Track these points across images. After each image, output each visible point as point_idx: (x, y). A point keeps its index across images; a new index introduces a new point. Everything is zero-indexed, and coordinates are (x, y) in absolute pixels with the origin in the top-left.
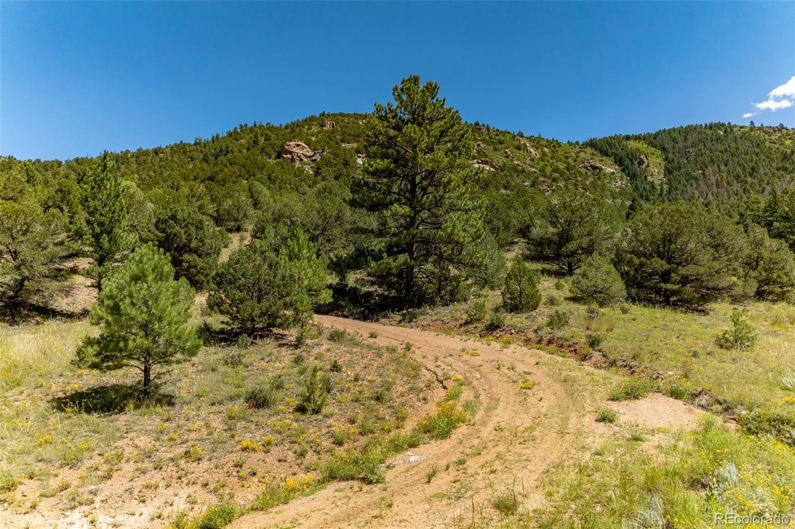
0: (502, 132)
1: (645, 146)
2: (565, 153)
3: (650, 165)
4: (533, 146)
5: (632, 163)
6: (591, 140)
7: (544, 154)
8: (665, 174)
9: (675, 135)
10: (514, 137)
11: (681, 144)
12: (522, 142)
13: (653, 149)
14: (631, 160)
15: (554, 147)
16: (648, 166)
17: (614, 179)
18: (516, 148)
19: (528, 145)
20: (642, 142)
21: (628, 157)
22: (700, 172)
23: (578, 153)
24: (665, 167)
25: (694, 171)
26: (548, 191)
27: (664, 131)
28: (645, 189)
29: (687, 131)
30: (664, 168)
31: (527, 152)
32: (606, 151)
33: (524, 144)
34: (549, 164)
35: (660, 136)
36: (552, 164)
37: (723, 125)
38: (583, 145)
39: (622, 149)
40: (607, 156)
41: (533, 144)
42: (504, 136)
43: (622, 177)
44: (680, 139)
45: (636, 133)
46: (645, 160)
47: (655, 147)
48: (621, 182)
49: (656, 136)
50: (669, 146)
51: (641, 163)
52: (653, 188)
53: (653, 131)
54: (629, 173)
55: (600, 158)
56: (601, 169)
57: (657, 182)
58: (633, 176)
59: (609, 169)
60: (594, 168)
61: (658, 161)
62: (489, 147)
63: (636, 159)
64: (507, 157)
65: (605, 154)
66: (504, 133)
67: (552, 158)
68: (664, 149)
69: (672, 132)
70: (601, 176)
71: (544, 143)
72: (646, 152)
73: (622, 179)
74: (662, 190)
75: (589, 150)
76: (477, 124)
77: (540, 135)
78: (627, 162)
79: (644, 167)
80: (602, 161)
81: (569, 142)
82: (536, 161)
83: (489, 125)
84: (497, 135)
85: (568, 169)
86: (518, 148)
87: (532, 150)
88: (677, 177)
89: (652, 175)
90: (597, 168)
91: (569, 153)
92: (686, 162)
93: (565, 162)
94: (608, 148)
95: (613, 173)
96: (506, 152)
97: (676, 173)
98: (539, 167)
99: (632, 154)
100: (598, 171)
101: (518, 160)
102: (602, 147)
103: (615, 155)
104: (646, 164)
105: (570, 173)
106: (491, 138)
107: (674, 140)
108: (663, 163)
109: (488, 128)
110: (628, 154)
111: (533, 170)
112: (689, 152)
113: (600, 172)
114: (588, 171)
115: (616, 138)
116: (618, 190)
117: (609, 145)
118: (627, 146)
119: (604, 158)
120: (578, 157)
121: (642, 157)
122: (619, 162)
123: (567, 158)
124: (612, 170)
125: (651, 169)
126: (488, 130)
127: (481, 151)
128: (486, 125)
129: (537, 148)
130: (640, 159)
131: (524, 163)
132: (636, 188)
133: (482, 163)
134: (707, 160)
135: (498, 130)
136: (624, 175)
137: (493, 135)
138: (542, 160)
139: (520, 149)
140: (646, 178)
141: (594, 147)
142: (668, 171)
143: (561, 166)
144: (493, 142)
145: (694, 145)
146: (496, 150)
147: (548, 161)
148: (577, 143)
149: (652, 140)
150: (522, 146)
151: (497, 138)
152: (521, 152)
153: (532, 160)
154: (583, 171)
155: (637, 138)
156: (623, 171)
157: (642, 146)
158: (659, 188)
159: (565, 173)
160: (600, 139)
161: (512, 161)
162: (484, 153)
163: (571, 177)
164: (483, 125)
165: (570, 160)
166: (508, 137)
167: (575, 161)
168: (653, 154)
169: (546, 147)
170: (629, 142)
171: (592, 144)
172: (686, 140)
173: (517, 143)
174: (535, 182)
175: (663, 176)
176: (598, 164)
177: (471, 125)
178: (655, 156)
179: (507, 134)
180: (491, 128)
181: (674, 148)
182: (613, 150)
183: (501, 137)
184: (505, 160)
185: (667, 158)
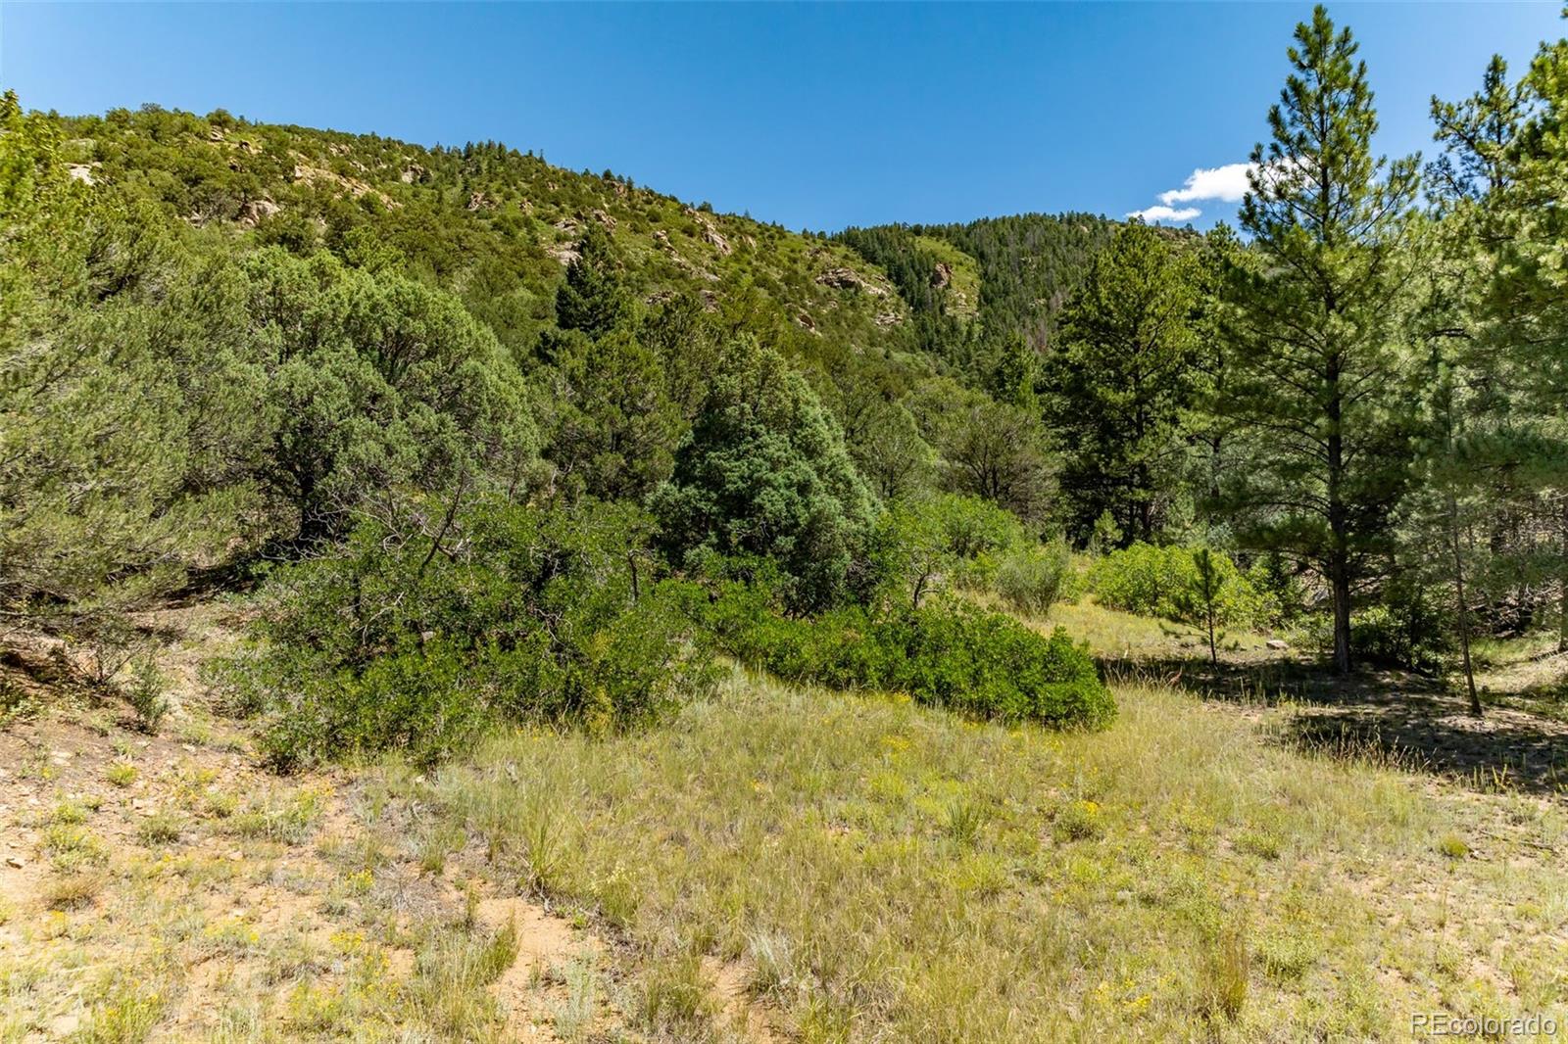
0: (660, 196)
1: (949, 248)
2: (792, 251)
3: (953, 284)
4: (721, 231)
5: (920, 279)
6: (848, 231)
7: (744, 249)
8: (980, 305)
9: (1002, 230)
10: (684, 207)
11: (1012, 248)
12: (700, 221)
13: (962, 254)
14: (918, 274)
15: (772, 237)
16: (949, 286)
17: (882, 308)
18: (683, 231)
19: (710, 226)
20: (943, 241)
21: (913, 267)
22: (1042, 301)
23: (819, 253)
24: (981, 289)
25: (1032, 299)
27: (986, 221)
28: (938, 331)
29: (1025, 225)
30: (978, 292)
31: (707, 241)
32: (874, 253)
33: (703, 225)
34: (749, 269)
35: (977, 231)
36: (756, 270)
37: (1091, 218)
38: (832, 239)
39: (903, 252)
40: (874, 263)
41: (723, 227)
42: (662, 205)
43: (898, 305)
44: (1012, 237)
45: (934, 222)
46: (944, 275)
47: (966, 250)
48: (896, 316)
49: (969, 230)
50: (990, 251)
51: (936, 279)
52: (954, 329)
53: (966, 222)
54: (913, 298)
55: (860, 266)
56: (858, 288)
57: (962, 319)
58: (918, 305)
59: (875, 286)
60: (846, 284)
61: (970, 279)
62: (622, 223)
63: (928, 272)
64: (659, 246)
65: (870, 258)
66: (662, 200)
67: (760, 257)
68: (982, 257)
69: (1000, 226)
70: (857, 301)
71: (753, 228)
72: (948, 258)
73: (897, 310)
74: (970, 333)
75: (842, 250)
76: (607, 175)
77: (748, 214)
78: (910, 276)
79: (940, 287)
80: (863, 271)
81: (805, 232)
82: (723, 262)
83: (633, 179)
84: (649, 202)
85: (787, 281)
86: (689, 232)
87: (717, 238)
88: (1001, 311)
89: (955, 304)
90: (851, 284)
91: (801, 251)
92: (1018, 281)
93: (786, 269)
94: (878, 247)
95: (881, 297)
96: (659, 238)
97: (999, 302)
98: (728, 273)
99: (921, 263)
100: (852, 290)
101: (682, 254)
102: (865, 246)
103: (891, 261)
104: (944, 283)
105: (790, 291)
106: (633, 207)
107: (1002, 240)
108: (978, 282)
109: (630, 187)
110: (913, 261)
111: (713, 277)
112: (1025, 262)
113: (856, 293)
114: (832, 290)
115: (897, 230)
116: (886, 330)
117: (880, 240)
118: (913, 246)
119: (868, 267)
120: (815, 260)
121: (938, 267)
122: (896, 275)
123: (795, 261)
124: (880, 292)
125: (953, 292)
126: (630, 190)
127: (601, 230)
128: (626, 180)
129: (732, 236)
130: (935, 271)
131: (696, 263)
132: (923, 328)
134: (1057, 278)
135: (651, 193)
136: (902, 302)
137: (639, 201)
138: (737, 261)
139: (692, 235)
140: (942, 309)
141: (854, 245)
142: (986, 299)
143: (775, 275)
144: (635, 216)
145: (1036, 250)
146: (636, 230)
147: (749, 263)
148: (822, 235)
149: (961, 238)
150: (698, 229)
151: (647, 208)
152: (694, 240)
153: (716, 258)
154: (822, 289)
155: (935, 233)
156: (902, 293)
157: (943, 248)
158: (964, 329)
159: (780, 290)
160: (865, 231)
161: (668, 255)
162: (608, 234)
163: (789, 297)
164: (621, 179)
165: (800, 268)
166: (671, 207)
167: (810, 268)
168: (961, 264)
169: (753, 236)
170: (918, 239)
171: (850, 239)
172: (1022, 239)
173: (688, 221)
175: (975, 307)
176: (853, 278)
177: (595, 177)
178: (964, 269)
179: (669, 202)
180: (635, 186)
181: (1000, 254)
182: (889, 253)
183: (656, 207)
184: (652, 253)
185: (986, 274)
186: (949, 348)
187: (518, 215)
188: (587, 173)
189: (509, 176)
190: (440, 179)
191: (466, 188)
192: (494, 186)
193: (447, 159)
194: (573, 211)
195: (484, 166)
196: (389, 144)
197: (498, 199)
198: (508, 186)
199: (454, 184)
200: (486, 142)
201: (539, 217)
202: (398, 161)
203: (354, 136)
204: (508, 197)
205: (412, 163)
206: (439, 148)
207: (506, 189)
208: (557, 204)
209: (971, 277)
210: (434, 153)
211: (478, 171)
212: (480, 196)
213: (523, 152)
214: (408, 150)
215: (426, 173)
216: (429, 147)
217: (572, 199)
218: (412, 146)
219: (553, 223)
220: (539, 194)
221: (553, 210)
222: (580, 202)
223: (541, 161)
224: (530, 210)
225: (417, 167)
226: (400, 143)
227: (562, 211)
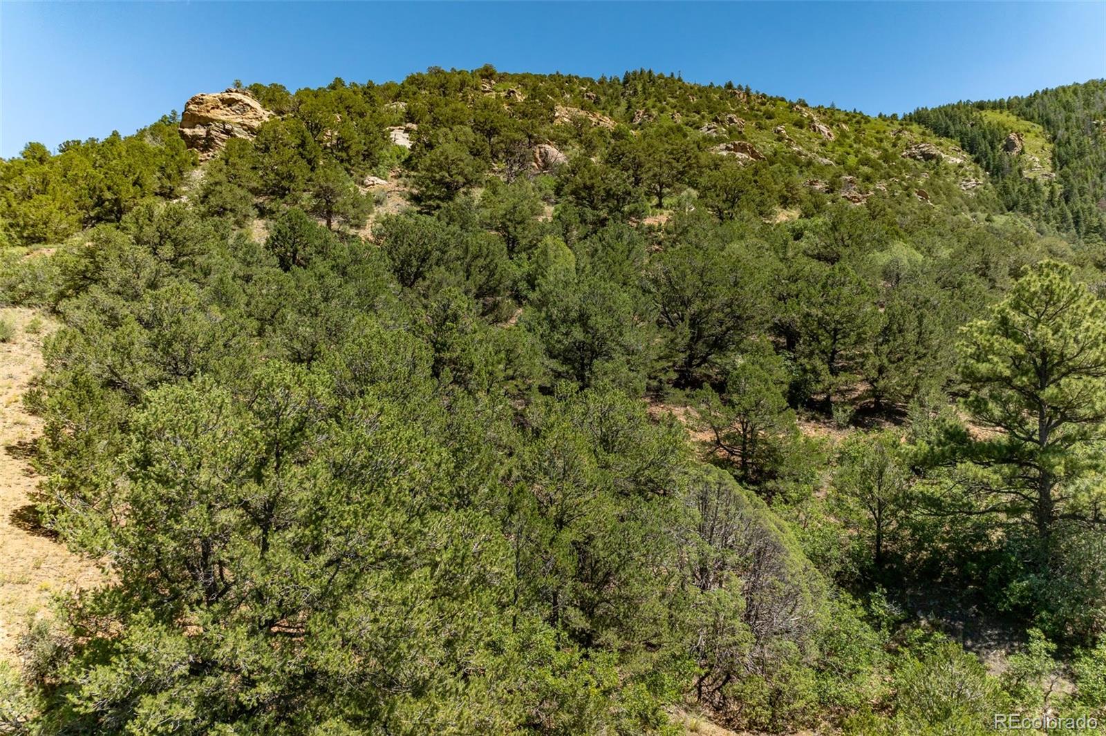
0: (771, 98)
1: (1013, 118)
2: (878, 132)
3: (1027, 150)
4: (824, 121)
5: (993, 148)
6: (917, 112)
7: (844, 135)
8: (1054, 165)
9: (1069, 97)
10: (791, 106)
11: (1080, 113)
12: (806, 115)
13: (1028, 123)
14: (991, 143)
15: (858, 122)
16: (1022, 152)
17: (963, 175)
18: (795, 125)
19: (815, 119)
20: (1006, 112)
21: (984, 137)
23: (900, 132)
24: (1053, 151)
26: (859, 201)
27: (1046, 92)
28: (1021, 193)
29: (1088, 90)
30: (1051, 155)
31: (815, 130)
32: (947, 127)
33: (809, 117)
35: (1038, 101)
36: (857, 152)
38: (904, 119)
39: (972, 125)
40: (947, 136)
41: (823, 117)
42: (774, 105)
43: (976, 171)
44: (1078, 103)
45: (995, 98)
46: (1017, 142)
47: (1031, 119)
48: (975, 182)
49: (1030, 101)
50: (1059, 117)
51: (1010, 146)
52: (1037, 189)
53: (1025, 93)
54: (988, 164)
55: (937, 140)
56: (939, 159)
57: (1041, 181)
58: (996, 171)
59: (954, 158)
60: (928, 157)
61: (1040, 144)
62: (749, 123)
63: (1000, 141)
64: (780, 139)
65: (945, 133)
66: (774, 101)
67: (857, 140)
68: (1047, 123)
69: (1061, 94)
70: (940, 171)
71: (842, 116)
72: (1016, 128)
73: (976, 176)
74: (1052, 192)
75: (915, 127)
76: (729, 86)
77: (833, 105)
78: (984, 146)
79: (1014, 153)
80: (941, 144)
81: (880, 116)
82: (830, 147)
83: (750, 87)
84: (763, 104)
85: (886, 158)
86: (799, 124)
87: (823, 127)
88: (1079, 171)
89: (1030, 168)
90: (933, 157)
91: (884, 132)
92: (1092, 142)
93: (879, 148)
94: (950, 123)
95: (961, 166)
96: (779, 132)
97: (1075, 163)
98: (836, 156)
99: (992, 132)
100: (934, 162)
101: (798, 144)
102: (938, 123)
103: (962, 135)
104: (1018, 149)
105: (890, 167)
106: (752, 109)
107: (1067, 107)
108: (1049, 146)
109: (748, 93)
110: (984, 133)
111: (826, 161)
112: (1097, 125)
113: (937, 163)
114: (916, 162)
115: (962, 106)
116: (972, 194)
117: (951, 118)
118: (981, 119)
119: (943, 140)
120: (899, 138)
121: (1012, 136)
122: (969, 146)
123: (881, 140)
124: (959, 161)
125: (1026, 156)
126: (748, 95)
127: (735, 130)
128: (744, 88)
129: (832, 125)
130: (1009, 140)
131: (810, 150)
132: (1005, 191)
133: (735, 150)
135: (764, 96)
136: (980, 169)
137: (755, 103)
138: (841, 145)
139: (801, 127)
140: (1020, 171)
141: (924, 123)
142: (1059, 161)
143: (874, 155)
144: (756, 116)
146: (760, 127)
147: (851, 146)
148: (894, 117)
149: (1025, 108)
150: (806, 122)
151: (763, 108)
152: (803, 131)
153: (823, 144)
155: (998, 106)
156: (977, 161)
157: (1008, 118)
159: (881, 166)
160: (933, 110)
161: (789, 146)
162: (740, 133)
163: (892, 173)
164: (740, 88)
165: (885, 144)
166: (781, 107)
167: (894, 145)
168: (1029, 131)
169: (845, 122)
170: (983, 113)
171: (919, 118)
172: (1087, 104)
173: (796, 116)
174: (835, 184)
175: (1050, 169)
176: (934, 151)
177: (719, 88)
178: (1033, 135)
179: (779, 102)
180: (753, 92)
181: (1068, 119)
182: (958, 127)
183: (769, 107)
184: (776, 145)
185: (1055, 138)
186: (1035, 207)
187: (671, 124)
188: (712, 85)
189: (661, 94)
190: (608, 101)
191: (629, 107)
192: (650, 103)
193: (611, 86)
194: (711, 117)
195: (639, 88)
196: (570, 79)
197: (654, 112)
198: (660, 102)
199: (618, 104)
200: (639, 71)
201: (687, 124)
202: (577, 91)
203: (545, 76)
204: (662, 111)
205: (587, 91)
206: (604, 78)
207: (659, 105)
208: (698, 113)
209: (1041, 142)
210: (601, 83)
211: (635, 93)
212: (641, 112)
213: (667, 75)
214: (583, 82)
215: (597, 98)
216: (596, 78)
217: (709, 107)
218: (585, 79)
219: (698, 128)
220: (684, 106)
221: (697, 118)
222: (716, 109)
223: (680, 80)
224: (679, 119)
225: (591, 94)
226: (577, 77)
227: (703, 117)
